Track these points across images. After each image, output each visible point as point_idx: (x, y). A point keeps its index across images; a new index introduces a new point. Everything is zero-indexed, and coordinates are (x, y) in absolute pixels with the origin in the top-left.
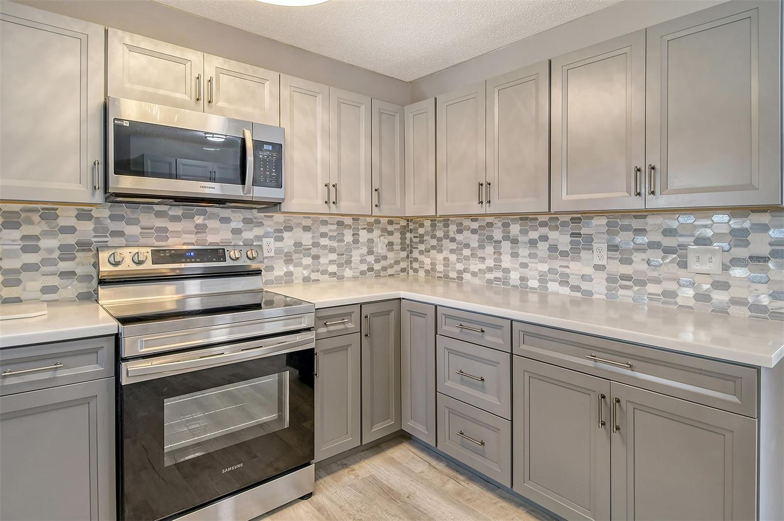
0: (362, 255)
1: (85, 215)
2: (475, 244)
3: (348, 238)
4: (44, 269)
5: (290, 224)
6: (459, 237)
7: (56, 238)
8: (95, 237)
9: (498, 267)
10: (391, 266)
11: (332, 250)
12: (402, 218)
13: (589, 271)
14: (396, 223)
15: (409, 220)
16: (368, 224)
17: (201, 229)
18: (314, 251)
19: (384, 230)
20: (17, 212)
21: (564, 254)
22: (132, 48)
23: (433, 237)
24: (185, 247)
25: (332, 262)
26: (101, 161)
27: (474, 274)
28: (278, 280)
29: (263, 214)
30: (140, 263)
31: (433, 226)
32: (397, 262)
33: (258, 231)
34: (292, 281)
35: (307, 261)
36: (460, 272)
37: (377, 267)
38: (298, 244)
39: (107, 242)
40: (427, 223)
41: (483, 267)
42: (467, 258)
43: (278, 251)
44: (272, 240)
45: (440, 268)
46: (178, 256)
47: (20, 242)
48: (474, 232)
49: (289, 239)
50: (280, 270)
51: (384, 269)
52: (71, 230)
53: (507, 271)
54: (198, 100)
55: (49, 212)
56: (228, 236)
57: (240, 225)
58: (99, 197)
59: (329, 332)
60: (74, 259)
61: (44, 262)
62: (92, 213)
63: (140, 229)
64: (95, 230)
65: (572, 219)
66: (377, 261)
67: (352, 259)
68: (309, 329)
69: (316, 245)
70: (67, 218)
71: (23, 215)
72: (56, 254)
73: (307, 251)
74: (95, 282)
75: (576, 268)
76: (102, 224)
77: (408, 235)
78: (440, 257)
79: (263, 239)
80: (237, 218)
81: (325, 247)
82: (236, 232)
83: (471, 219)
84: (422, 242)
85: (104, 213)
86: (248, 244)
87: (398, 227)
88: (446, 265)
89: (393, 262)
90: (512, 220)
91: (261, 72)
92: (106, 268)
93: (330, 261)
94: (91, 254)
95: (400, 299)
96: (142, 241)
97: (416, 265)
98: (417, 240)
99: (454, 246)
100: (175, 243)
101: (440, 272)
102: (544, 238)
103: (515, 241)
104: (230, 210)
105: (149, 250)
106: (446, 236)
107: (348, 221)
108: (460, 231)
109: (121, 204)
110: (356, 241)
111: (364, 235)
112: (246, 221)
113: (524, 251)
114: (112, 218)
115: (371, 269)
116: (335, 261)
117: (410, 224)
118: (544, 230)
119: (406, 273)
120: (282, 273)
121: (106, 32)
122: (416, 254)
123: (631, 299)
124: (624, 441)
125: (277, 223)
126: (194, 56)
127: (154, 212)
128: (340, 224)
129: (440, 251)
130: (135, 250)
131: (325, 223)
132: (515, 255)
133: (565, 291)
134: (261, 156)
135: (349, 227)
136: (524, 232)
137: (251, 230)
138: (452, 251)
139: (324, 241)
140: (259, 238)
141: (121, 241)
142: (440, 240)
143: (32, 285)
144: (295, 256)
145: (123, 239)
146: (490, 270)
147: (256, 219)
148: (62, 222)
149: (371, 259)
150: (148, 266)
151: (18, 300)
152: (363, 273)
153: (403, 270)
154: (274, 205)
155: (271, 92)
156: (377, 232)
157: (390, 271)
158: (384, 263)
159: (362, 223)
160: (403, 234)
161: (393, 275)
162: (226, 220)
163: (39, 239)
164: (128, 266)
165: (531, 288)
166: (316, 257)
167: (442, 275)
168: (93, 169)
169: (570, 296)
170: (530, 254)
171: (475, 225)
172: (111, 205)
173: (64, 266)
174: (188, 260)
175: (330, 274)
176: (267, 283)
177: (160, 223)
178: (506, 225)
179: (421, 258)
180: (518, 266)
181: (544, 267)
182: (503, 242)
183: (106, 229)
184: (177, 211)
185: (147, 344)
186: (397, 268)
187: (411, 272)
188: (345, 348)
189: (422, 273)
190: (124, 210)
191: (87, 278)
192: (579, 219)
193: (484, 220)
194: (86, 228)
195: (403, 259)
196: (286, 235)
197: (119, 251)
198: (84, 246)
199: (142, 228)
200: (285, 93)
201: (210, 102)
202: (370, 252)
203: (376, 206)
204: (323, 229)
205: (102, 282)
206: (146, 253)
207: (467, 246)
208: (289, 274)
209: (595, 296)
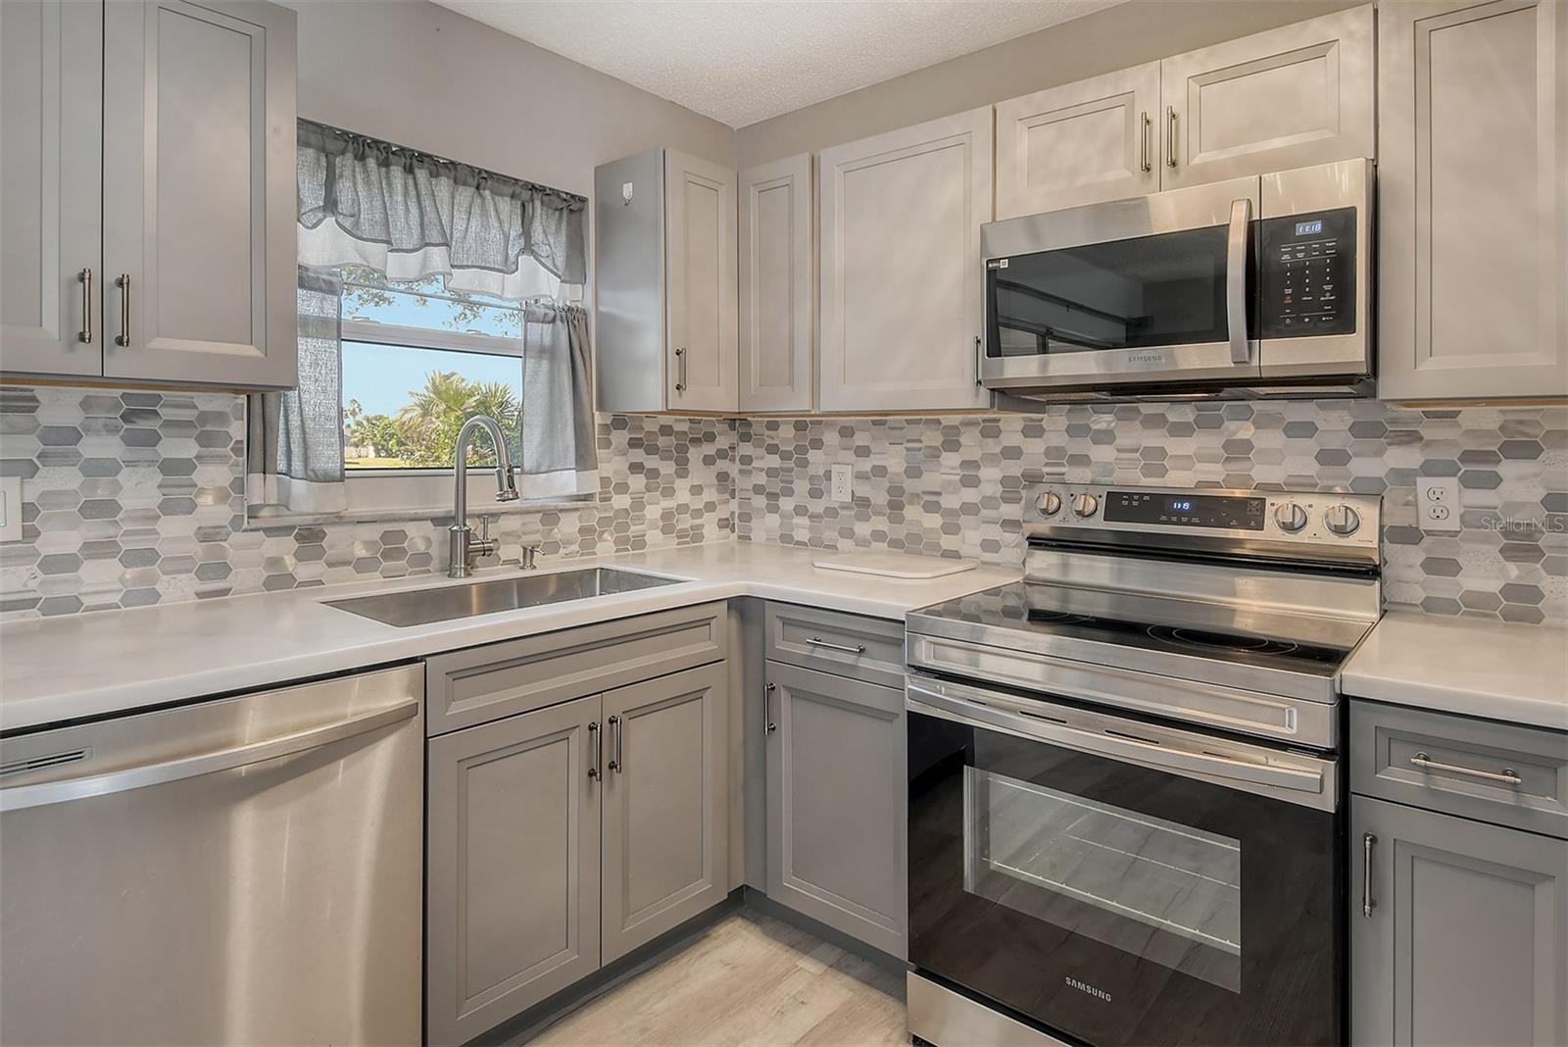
4: (985, 513)
5: (1525, 434)
7: (997, 466)
8: (1047, 464)
17: (1237, 450)
22: (1034, 120)
30: (1088, 517)
33: (1400, 458)
39: (1064, 474)
43: (1477, 519)
44: (1452, 483)
47: (959, 471)
49: (1522, 483)
50: (1485, 575)
52: (1017, 453)
54: (1148, 169)
57: (1344, 441)
58: (984, 397)
61: (987, 503)
62: (1043, 423)
63: (1115, 452)
64: (1046, 453)
71: (962, 431)
72: (998, 491)
79: (1418, 479)
80: (1333, 420)
109: (1085, 406)
114: (1072, 431)
120: (1492, 587)
121: (995, 111)
125: (1472, 434)
126: (1139, 78)
127: (1140, 418)
134: (1286, 257)
137: (1379, 453)
140: (1405, 477)
143: (972, 535)
144: (1548, 539)
147: (1397, 423)
150: (1098, 522)
151: (956, 555)
155: (1344, 71)
162: (1301, 430)
163: (979, 467)
164: (1064, 518)
168: (976, 352)
172: (1070, 409)
173: (1008, 511)
174: (1174, 519)
177: (1153, 439)
194: (1035, 451)
196: (1508, 468)
197: (1055, 491)
199: (1119, 450)
206: (1099, 497)
208: (1524, 592)
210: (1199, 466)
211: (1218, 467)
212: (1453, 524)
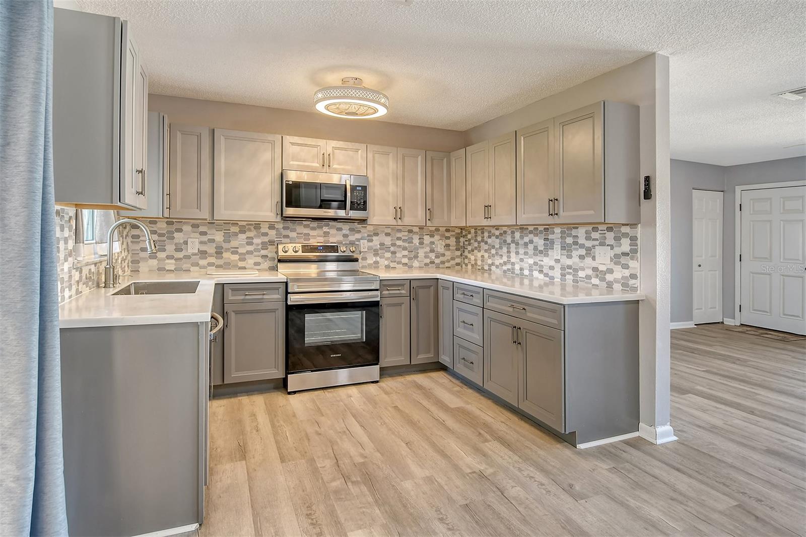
0: (426, 253)
1: (272, 227)
2: (497, 246)
3: (416, 241)
4: (255, 253)
5: (377, 231)
6: (489, 241)
7: (260, 238)
8: (276, 238)
9: (509, 261)
10: (448, 261)
11: (405, 249)
12: (456, 227)
13: (552, 263)
14: (452, 231)
15: (462, 229)
16: (431, 231)
17: (326, 234)
18: (392, 249)
19: (442, 236)
20: (244, 226)
21: (541, 252)
22: (293, 144)
23: (476, 241)
24: (319, 244)
25: (404, 256)
26: (280, 201)
27: (497, 267)
28: (370, 266)
29: (361, 226)
30: (296, 252)
31: (476, 233)
32: (453, 259)
33: (358, 236)
34: (378, 267)
35: (388, 255)
36: (490, 265)
37: (437, 261)
38: (382, 244)
39: (282, 240)
40: (473, 231)
41: (502, 261)
42: (493, 256)
43: (370, 248)
44: (366, 241)
45: (479, 263)
46: (314, 249)
47: (245, 240)
48: (497, 237)
49: (376, 241)
50: (371, 260)
51: (443, 263)
52: (266, 234)
53: (513, 264)
54: (323, 166)
55: (257, 226)
56: (341, 238)
57: (347, 232)
58: (279, 218)
59: (389, 294)
60: (267, 249)
61: (256, 250)
64: (276, 235)
65: (545, 229)
66: (437, 257)
67: (419, 255)
68: (377, 290)
69: (394, 245)
70: (264, 229)
71: (247, 227)
72: (260, 247)
73: (387, 249)
74: (276, 260)
75: (547, 261)
76: (279, 231)
77: (462, 240)
78: (479, 255)
79: (361, 241)
80: (346, 227)
81: (400, 246)
82: (345, 236)
83: (496, 228)
84: (469, 244)
85: (280, 226)
86: (352, 243)
87: (454, 233)
88: (483, 261)
89: (449, 258)
90: (516, 229)
91: (357, 145)
92: (281, 253)
93: (403, 256)
94: (274, 247)
95: (438, 279)
96: (297, 240)
97: (466, 261)
98: (467, 243)
99: (486, 247)
100: (313, 242)
101: (479, 266)
102: (531, 242)
103: (517, 244)
104: (341, 224)
105: (300, 245)
106: (483, 241)
107: (416, 229)
108: (490, 237)
109: (288, 221)
110: (421, 243)
111: (427, 239)
112: (351, 230)
113: (521, 251)
114: (284, 228)
115: (432, 262)
116: (407, 256)
117: (462, 232)
118: (531, 236)
119: (460, 267)
120: (372, 262)
121: (282, 137)
122: (466, 253)
123: (571, 281)
124: (522, 349)
125: (369, 231)
126: (321, 142)
128: (410, 231)
129: (479, 251)
130: (294, 245)
131: (400, 231)
132: (517, 253)
133: (541, 276)
134: (354, 194)
135: (416, 233)
136: (522, 237)
137: (354, 235)
138: (486, 251)
139: (399, 243)
140: (358, 240)
141: (288, 240)
142: (479, 243)
143: (250, 261)
144: (380, 252)
145: (289, 239)
146: (505, 263)
147: (356, 228)
148: (263, 230)
149: (432, 256)
150: (300, 253)
151: (244, 268)
152: (426, 265)
153: (458, 264)
154: (363, 221)
155: (362, 156)
156: (437, 237)
157: (447, 265)
158: (442, 259)
159: (425, 231)
160: (458, 238)
161: (450, 267)
162: (340, 229)
163: (253, 239)
164: (291, 253)
165: (525, 275)
166: (394, 253)
167: (480, 268)
168: (277, 205)
169: (544, 280)
170: (525, 252)
171: (497, 233)
172: (283, 222)
173: (263, 252)
174: (319, 251)
175: (403, 264)
176: (363, 267)
177: (306, 231)
178: (513, 233)
179: (469, 256)
180: (519, 261)
181: (531, 261)
182: (512, 244)
183: (281, 234)
184: (315, 224)
185: (298, 287)
186: (453, 262)
187: (464, 266)
188: (400, 305)
189: (469, 267)
190: (289, 224)
191: (273, 259)
192: (548, 229)
193: (502, 229)
194: (273, 233)
195: (457, 257)
196: (374, 238)
197: (287, 245)
198: (272, 243)
199: (297, 234)
200: (370, 155)
201: (329, 166)
202: (432, 251)
203: (429, 220)
204: (399, 235)
205: (279, 261)
206: (299, 246)
207: (493, 247)
208: (376, 262)
209: (556, 280)
210: (318, 238)
211: (322, 238)
212: (366, 250)
